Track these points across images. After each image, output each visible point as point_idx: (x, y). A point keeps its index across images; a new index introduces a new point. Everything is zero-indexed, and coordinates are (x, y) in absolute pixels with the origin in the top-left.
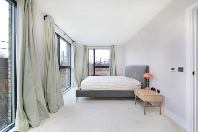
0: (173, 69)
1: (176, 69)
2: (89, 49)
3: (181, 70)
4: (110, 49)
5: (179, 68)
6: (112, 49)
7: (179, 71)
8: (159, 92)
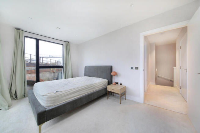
0: (132, 68)
1: (134, 68)
2: (25, 37)
3: (137, 68)
4: (63, 45)
5: (136, 67)
6: (67, 45)
7: (136, 69)
8: (121, 84)
